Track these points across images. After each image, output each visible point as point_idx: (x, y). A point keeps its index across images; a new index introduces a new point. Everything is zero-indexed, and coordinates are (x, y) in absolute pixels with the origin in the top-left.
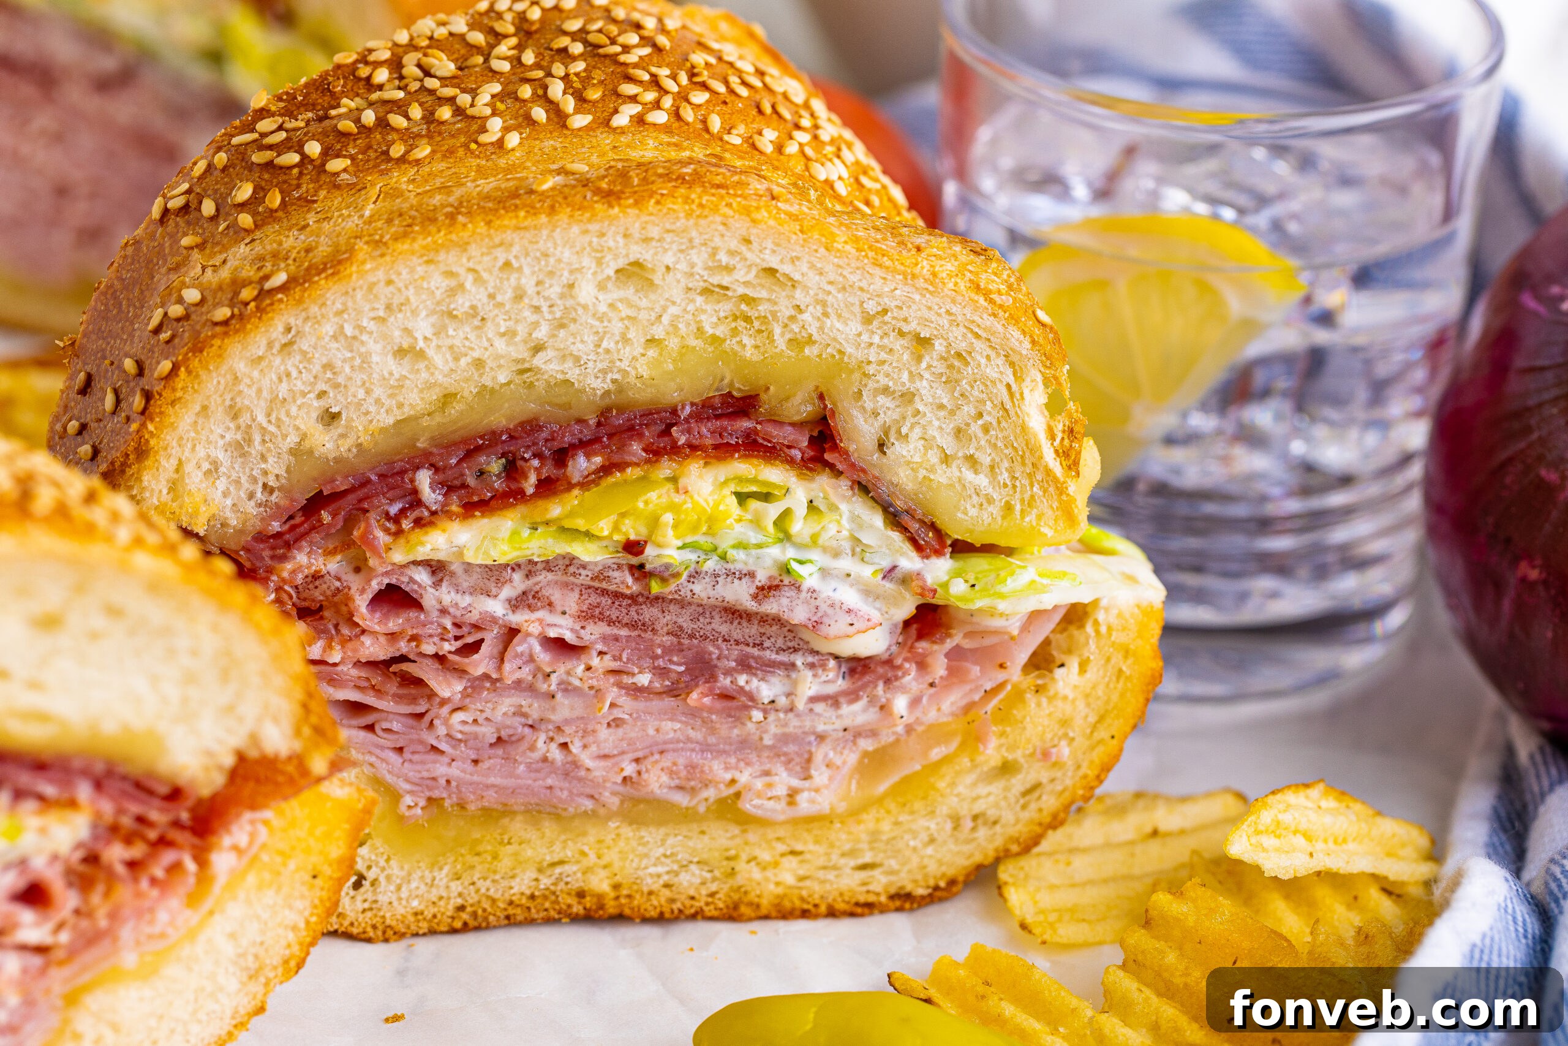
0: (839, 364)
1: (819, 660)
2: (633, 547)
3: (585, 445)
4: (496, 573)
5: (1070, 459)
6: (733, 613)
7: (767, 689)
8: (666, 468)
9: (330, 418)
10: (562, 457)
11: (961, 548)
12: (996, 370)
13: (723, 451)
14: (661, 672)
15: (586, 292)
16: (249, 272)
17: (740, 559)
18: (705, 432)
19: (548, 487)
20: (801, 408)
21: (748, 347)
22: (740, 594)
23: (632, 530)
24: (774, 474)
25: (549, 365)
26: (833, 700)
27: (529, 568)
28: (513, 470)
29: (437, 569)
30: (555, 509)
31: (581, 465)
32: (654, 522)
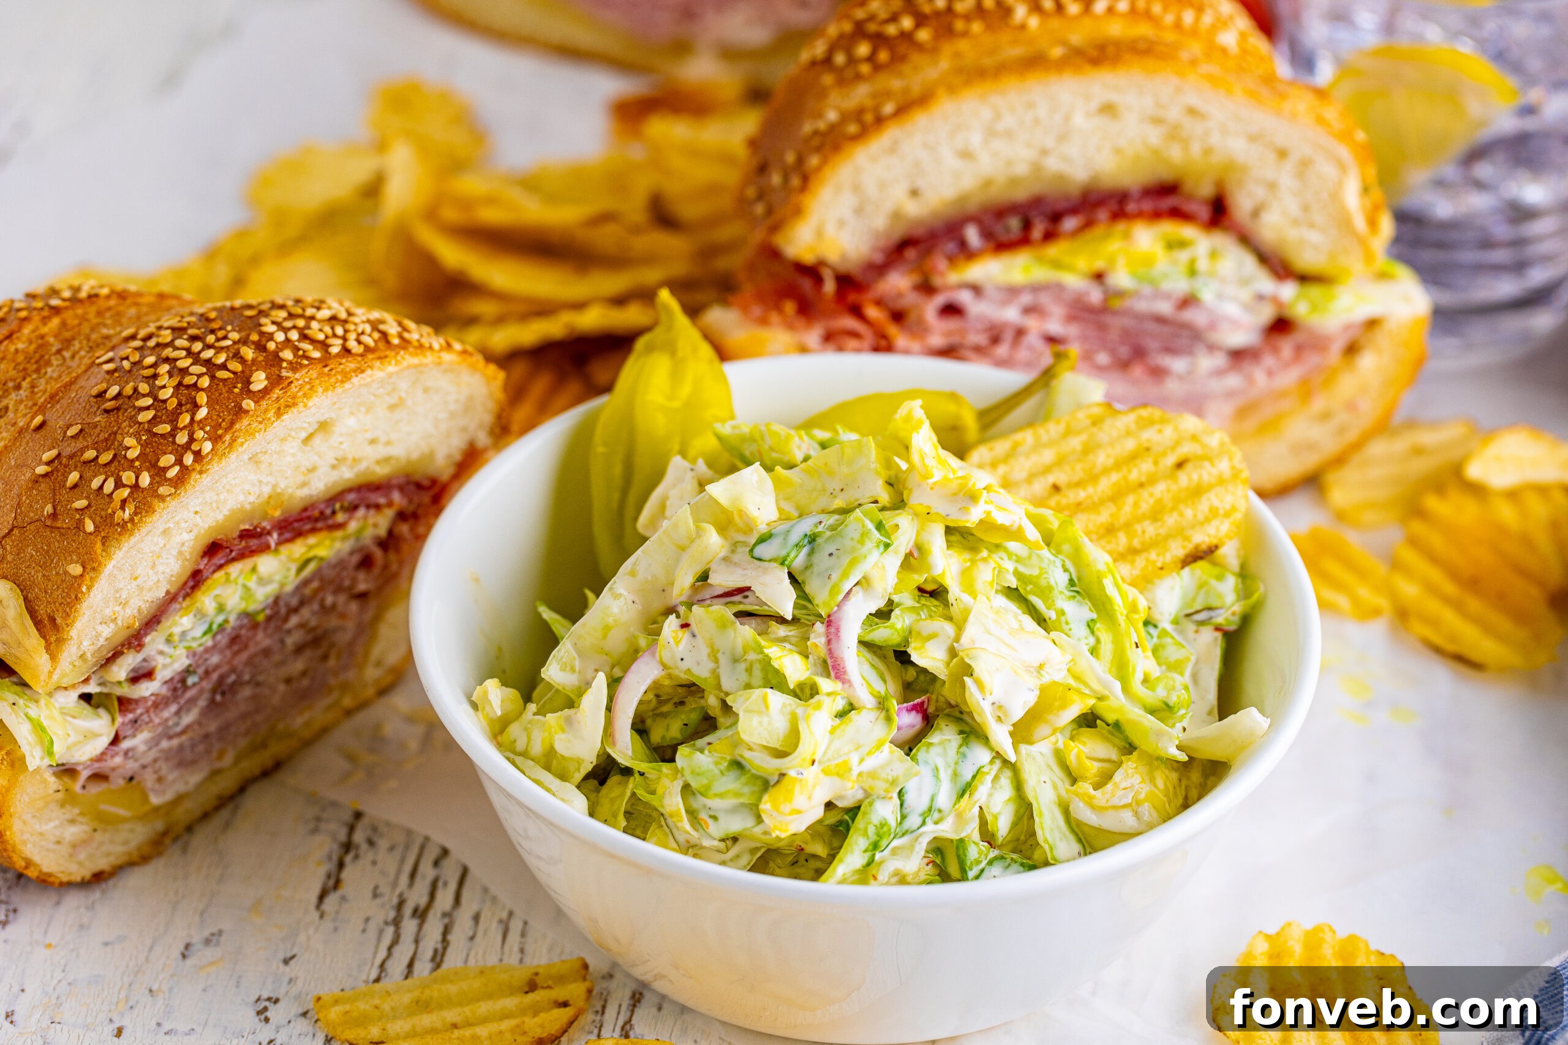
0: (1231, 166)
1: (1212, 348)
2: (1099, 277)
3: (1073, 211)
4: (1012, 292)
5: (1372, 223)
6: (1160, 320)
7: (1177, 364)
8: (1121, 226)
9: (914, 193)
10: (1056, 217)
11: (1304, 278)
12: (1328, 170)
13: (1157, 215)
14: (1113, 352)
15: (1079, 120)
16: (869, 103)
17: (1167, 286)
18: (1148, 205)
19: (1050, 236)
20: (1206, 190)
21: (1175, 154)
22: (1165, 308)
23: (1099, 264)
24: (1188, 231)
25: (1053, 164)
26: (1219, 373)
27: (1036, 288)
28: (1027, 226)
29: (976, 289)
30: (1054, 250)
31: (1070, 223)
32: (1112, 261)
